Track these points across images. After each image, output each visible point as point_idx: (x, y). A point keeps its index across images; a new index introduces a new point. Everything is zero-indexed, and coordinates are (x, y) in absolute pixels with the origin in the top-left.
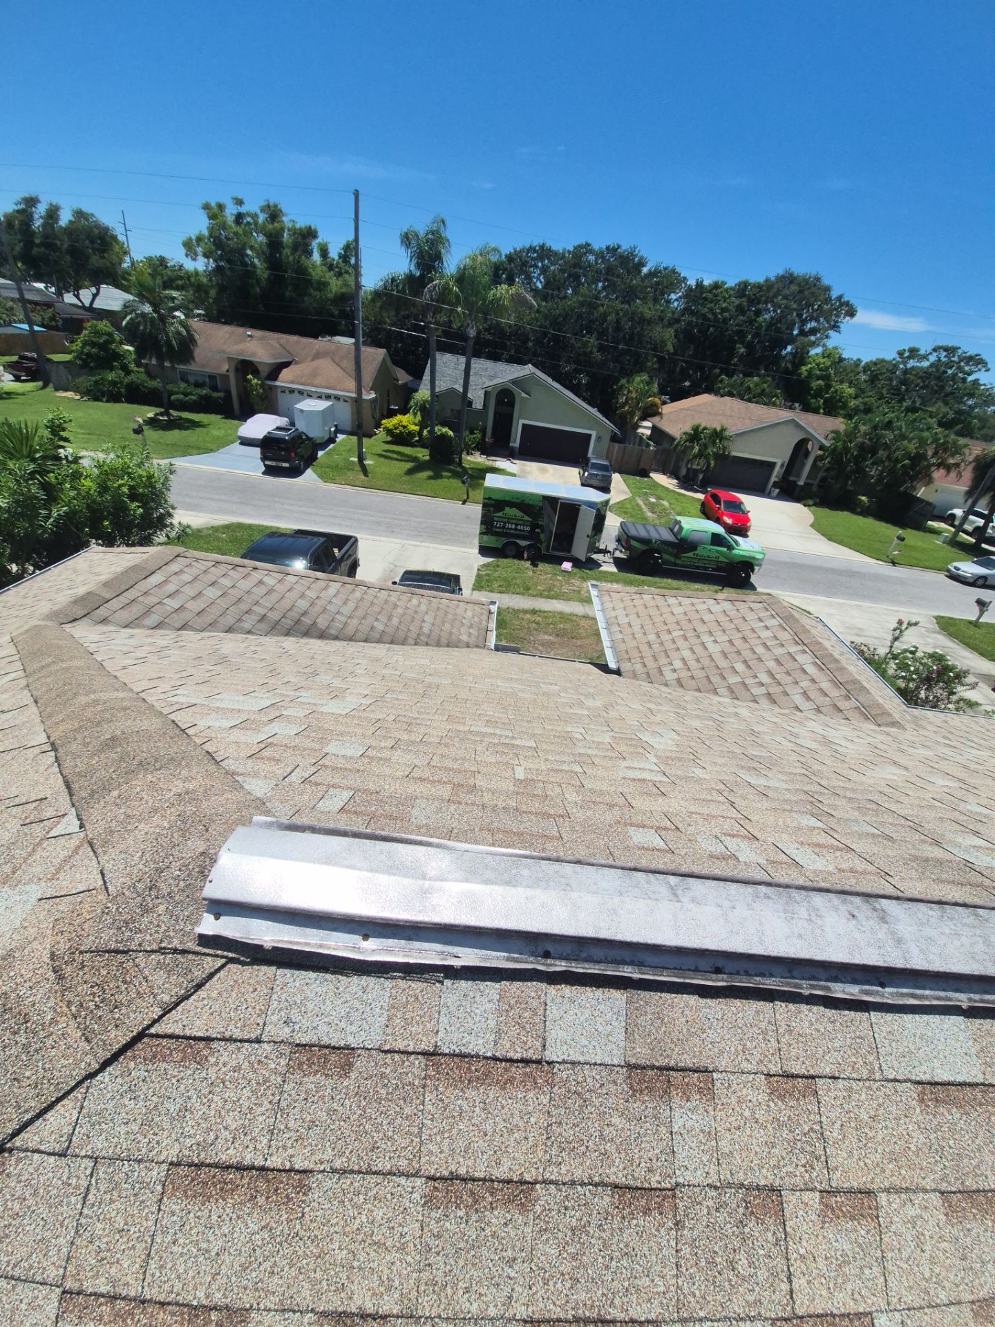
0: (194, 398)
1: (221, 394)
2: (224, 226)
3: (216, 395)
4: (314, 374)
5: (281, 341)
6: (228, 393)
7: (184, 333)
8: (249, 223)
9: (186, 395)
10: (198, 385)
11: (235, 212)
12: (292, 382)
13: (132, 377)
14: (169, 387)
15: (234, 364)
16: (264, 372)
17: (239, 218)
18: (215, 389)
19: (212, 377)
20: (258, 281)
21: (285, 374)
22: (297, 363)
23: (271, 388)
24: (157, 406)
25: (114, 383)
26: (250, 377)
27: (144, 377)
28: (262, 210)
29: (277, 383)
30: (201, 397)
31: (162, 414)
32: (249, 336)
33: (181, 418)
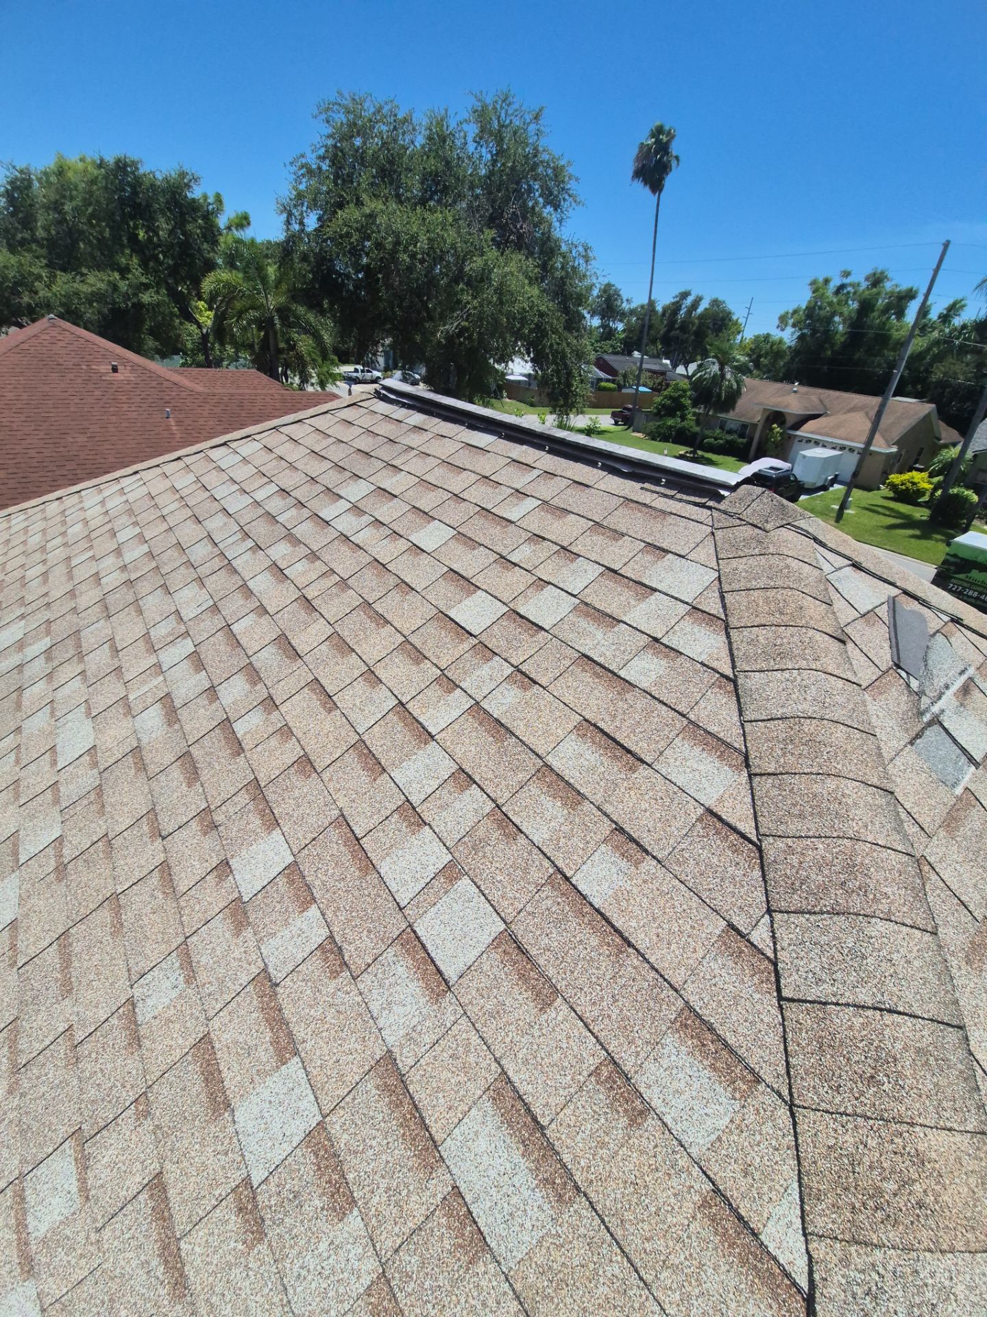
0: (721, 442)
1: (745, 440)
2: (822, 296)
3: (740, 440)
4: (838, 426)
5: (822, 397)
6: (751, 439)
7: (735, 386)
8: (848, 293)
9: (716, 439)
10: (730, 432)
11: (838, 284)
12: (812, 433)
13: (685, 423)
14: (707, 432)
15: (767, 414)
16: (790, 421)
17: (842, 287)
18: (742, 436)
19: (744, 426)
20: (832, 345)
21: (811, 425)
22: (827, 415)
23: (790, 437)
24: (690, 446)
25: (671, 427)
26: (775, 425)
27: (693, 424)
28: (867, 279)
29: (798, 433)
30: (727, 442)
31: (691, 452)
32: (795, 392)
33: (703, 457)
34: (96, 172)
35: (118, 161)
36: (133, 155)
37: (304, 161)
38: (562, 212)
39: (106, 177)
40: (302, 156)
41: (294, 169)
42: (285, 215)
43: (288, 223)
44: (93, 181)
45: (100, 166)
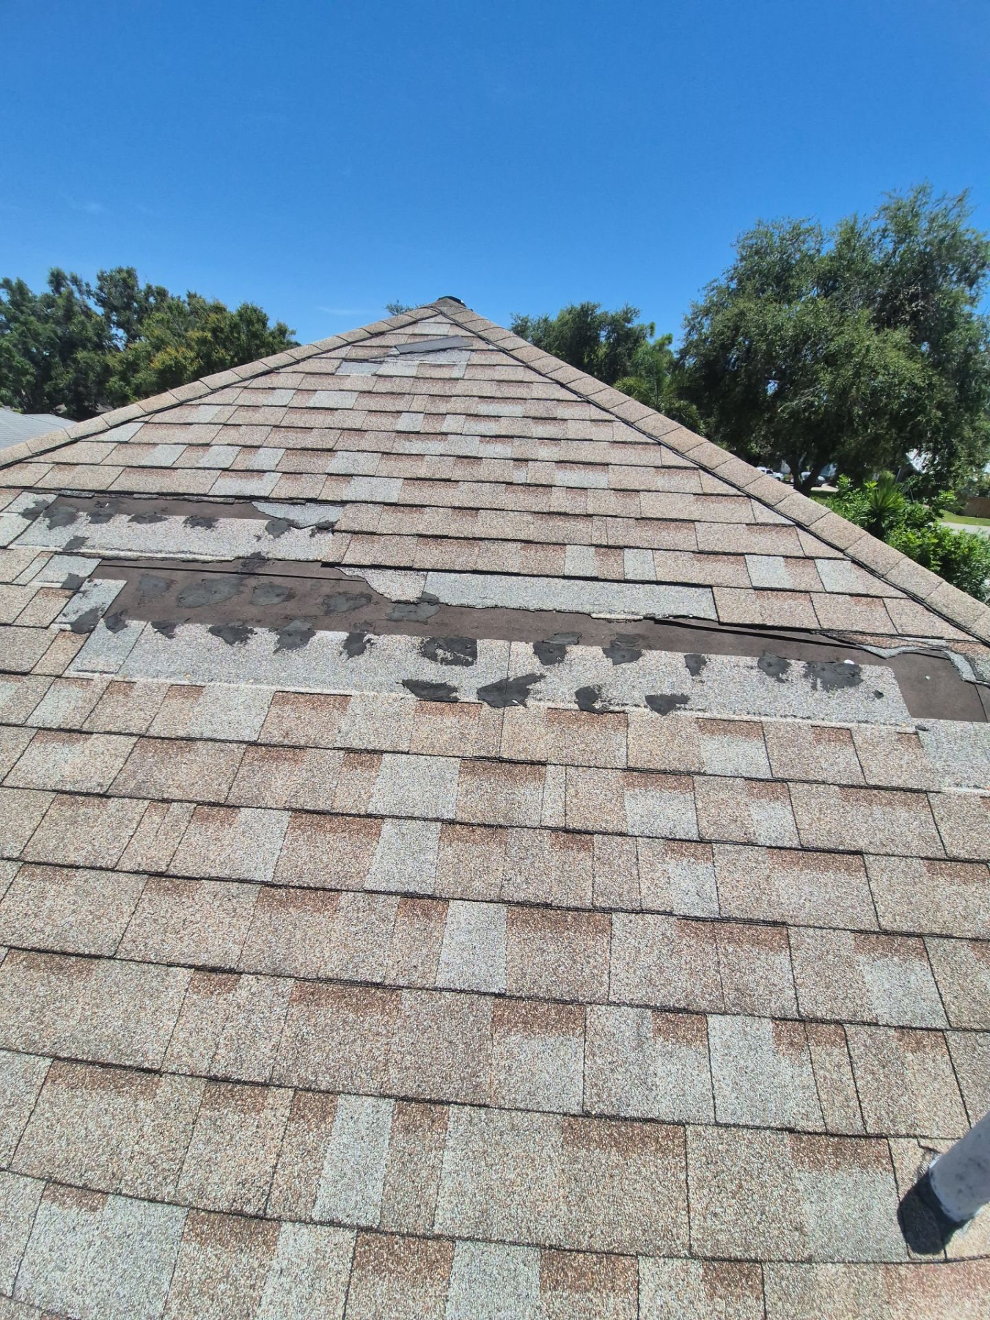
34: (568, 317)
35: (583, 307)
36: (593, 302)
37: (715, 284)
38: (979, 288)
39: (574, 320)
40: (715, 281)
41: (705, 293)
42: (688, 329)
43: (689, 334)
44: (566, 323)
45: (570, 313)
